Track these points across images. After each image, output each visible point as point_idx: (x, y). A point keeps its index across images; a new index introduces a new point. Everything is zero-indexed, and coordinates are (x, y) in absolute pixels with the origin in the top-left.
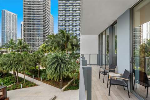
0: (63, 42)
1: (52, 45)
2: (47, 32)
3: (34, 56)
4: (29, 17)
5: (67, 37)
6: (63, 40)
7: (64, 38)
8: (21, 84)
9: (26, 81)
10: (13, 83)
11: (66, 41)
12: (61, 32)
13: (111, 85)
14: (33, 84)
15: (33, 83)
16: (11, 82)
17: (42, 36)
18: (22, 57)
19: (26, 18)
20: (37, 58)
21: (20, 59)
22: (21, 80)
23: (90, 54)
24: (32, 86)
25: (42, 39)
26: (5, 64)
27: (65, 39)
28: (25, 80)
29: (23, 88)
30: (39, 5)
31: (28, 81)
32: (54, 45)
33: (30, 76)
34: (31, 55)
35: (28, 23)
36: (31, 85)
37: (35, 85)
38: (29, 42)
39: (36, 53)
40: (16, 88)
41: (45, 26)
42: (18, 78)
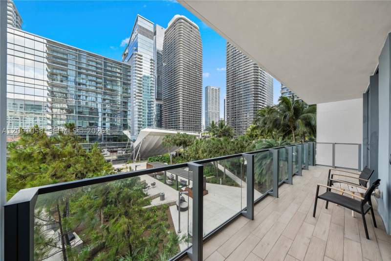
0: (287, 120)
1: (264, 126)
2: (260, 104)
3: (236, 143)
4: (234, 88)
5: (295, 108)
6: (285, 117)
7: (287, 113)
8: (221, 179)
9: (227, 177)
10: (213, 175)
11: (292, 118)
12: (283, 102)
13: (318, 199)
14: (235, 184)
15: (234, 182)
16: (211, 173)
17: (253, 111)
18: (222, 144)
19: (230, 90)
20: (240, 146)
21: (220, 146)
22: (221, 173)
23: (334, 144)
24: (232, 185)
25: (252, 117)
26: (206, 152)
27: (290, 114)
28: (226, 175)
29: (222, 184)
30: (247, 65)
31: (229, 178)
32: (267, 126)
33: (232, 171)
34: (232, 142)
35: (232, 97)
36: (232, 183)
37: (237, 185)
38: (234, 124)
39: (239, 140)
40: (215, 183)
41: (256, 95)
42: (218, 172)
